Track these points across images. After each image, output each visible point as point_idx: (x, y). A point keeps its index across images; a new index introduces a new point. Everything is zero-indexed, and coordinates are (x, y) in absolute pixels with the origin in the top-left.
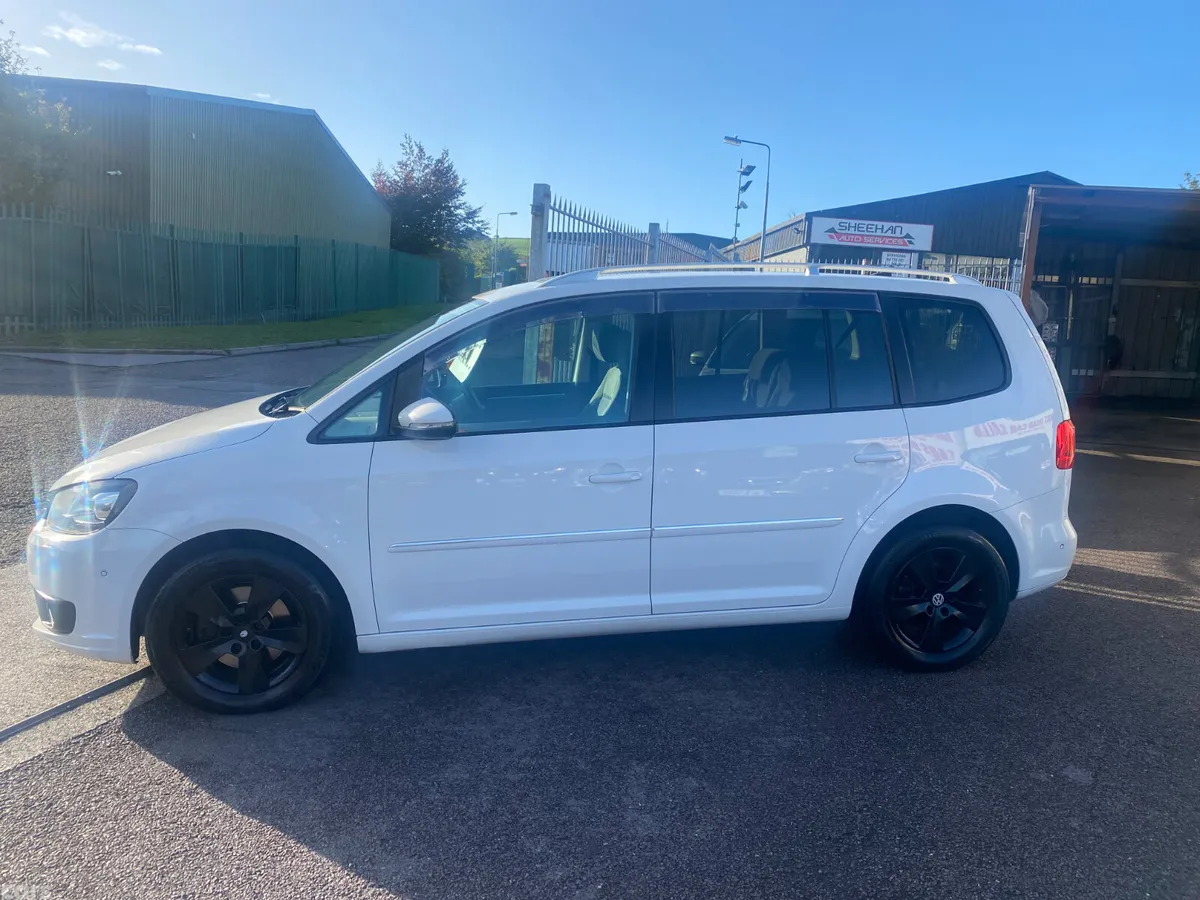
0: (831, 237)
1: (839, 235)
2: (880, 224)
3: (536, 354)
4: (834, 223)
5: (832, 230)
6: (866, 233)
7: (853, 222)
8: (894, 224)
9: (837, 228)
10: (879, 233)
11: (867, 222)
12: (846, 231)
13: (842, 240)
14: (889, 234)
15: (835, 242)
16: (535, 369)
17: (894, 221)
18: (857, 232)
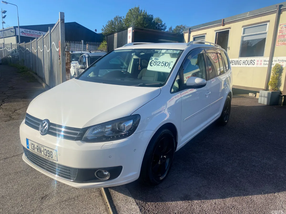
0: (23, 34)
1: (25, 34)
2: (36, 31)
3: (65, 66)
4: (23, 30)
5: (22, 32)
6: (32, 34)
7: (28, 30)
8: (40, 32)
9: (24, 31)
10: (36, 34)
11: (33, 31)
12: (27, 33)
13: (26, 35)
14: (39, 34)
15: (24, 35)
16: (65, 71)
17: (40, 31)
18: (30, 33)
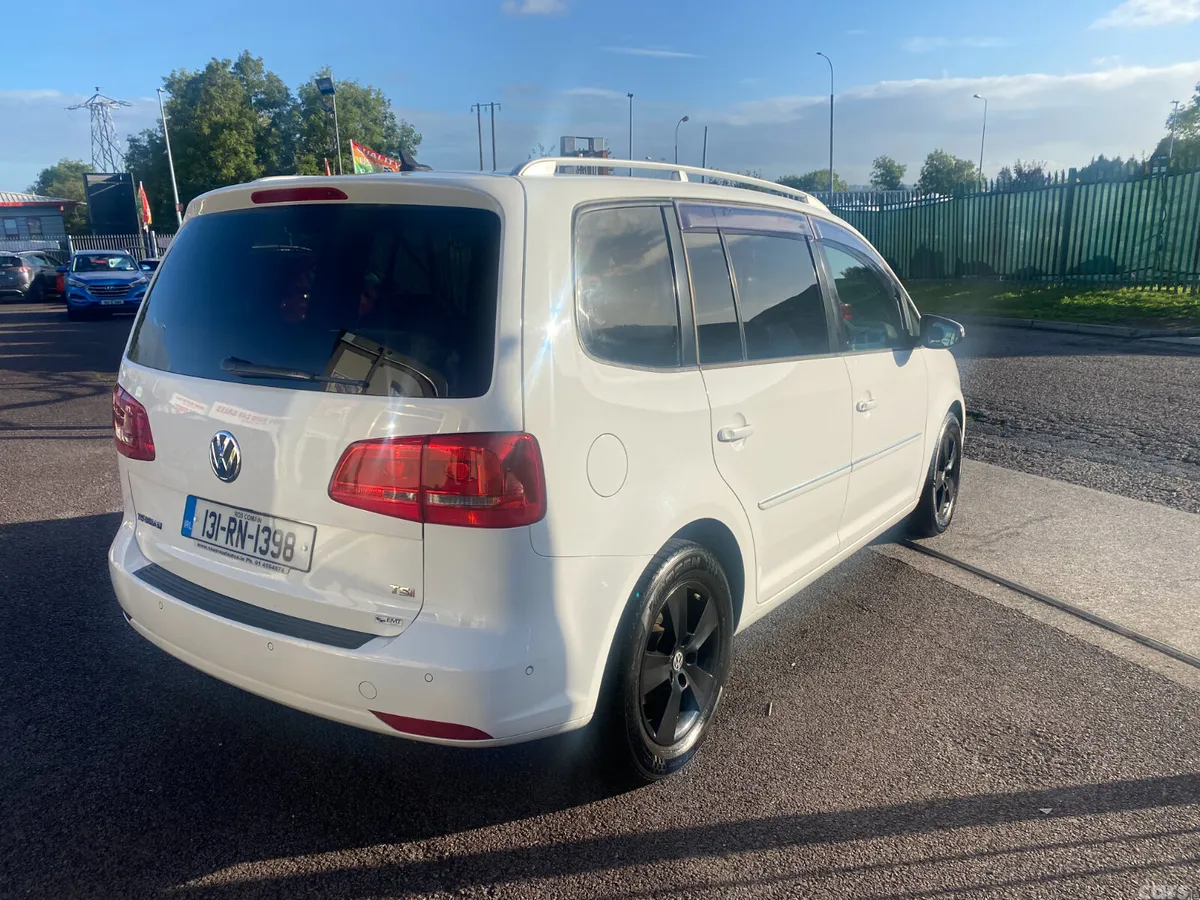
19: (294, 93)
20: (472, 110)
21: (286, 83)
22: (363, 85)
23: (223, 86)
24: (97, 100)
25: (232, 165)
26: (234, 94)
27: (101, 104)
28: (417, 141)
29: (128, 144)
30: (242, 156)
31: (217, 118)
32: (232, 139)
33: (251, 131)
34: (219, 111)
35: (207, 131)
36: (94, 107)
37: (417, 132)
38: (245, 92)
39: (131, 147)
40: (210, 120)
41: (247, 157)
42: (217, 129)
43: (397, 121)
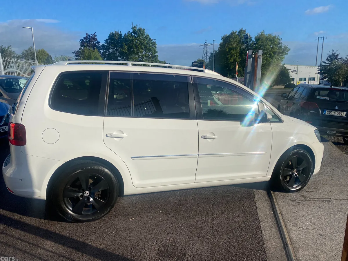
19: (253, 39)
20: (316, 39)
21: (251, 36)
22: (273, 35)
23: (234, 38)
24: (205, 44)
25: (232, 59)
26: (236, 40)
27: (206, 45)
28: (288, 51)
29: (210, 54)
30: (235, 56)
31: (231, 46)
32: (233, 52)
33: (239, 50)
34: (232, 45)
35: (227, 50)
36: (204, 45)
37: (289, 47)
38: (240, 39)
39: (211, 55)
40: (229, 47)
41: (237, 56)
42: (230, 49)
43: (283, 45)
